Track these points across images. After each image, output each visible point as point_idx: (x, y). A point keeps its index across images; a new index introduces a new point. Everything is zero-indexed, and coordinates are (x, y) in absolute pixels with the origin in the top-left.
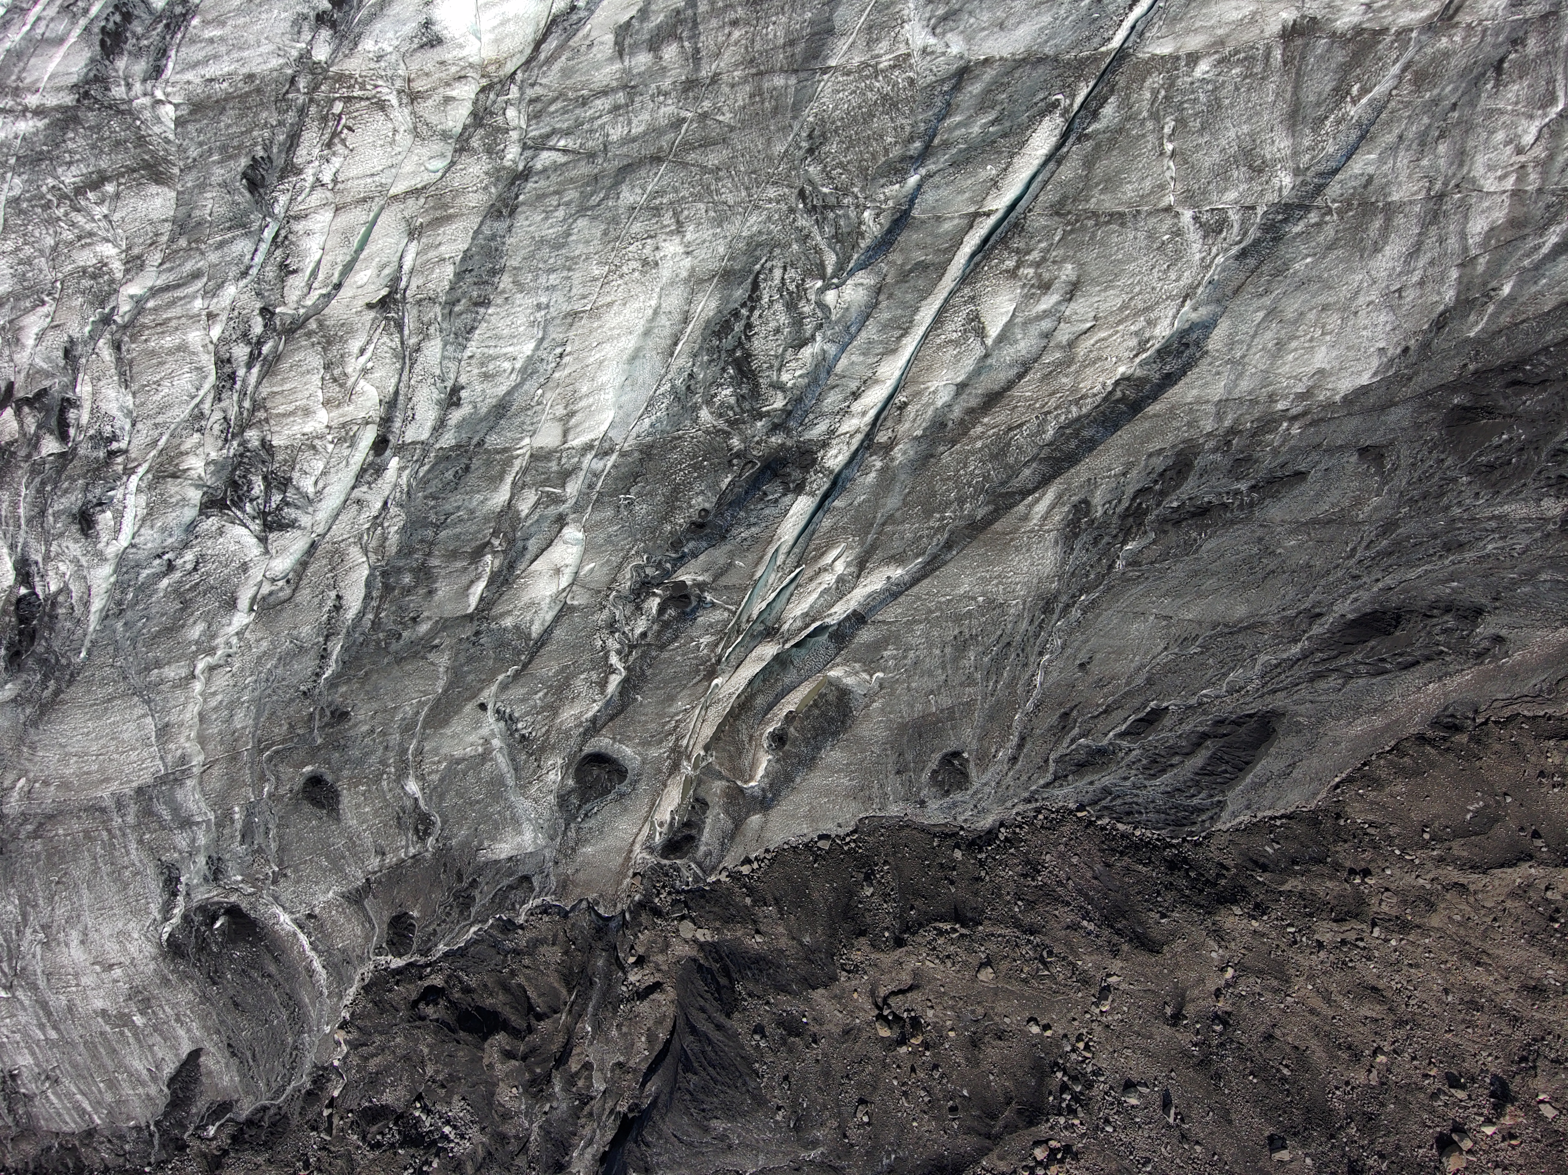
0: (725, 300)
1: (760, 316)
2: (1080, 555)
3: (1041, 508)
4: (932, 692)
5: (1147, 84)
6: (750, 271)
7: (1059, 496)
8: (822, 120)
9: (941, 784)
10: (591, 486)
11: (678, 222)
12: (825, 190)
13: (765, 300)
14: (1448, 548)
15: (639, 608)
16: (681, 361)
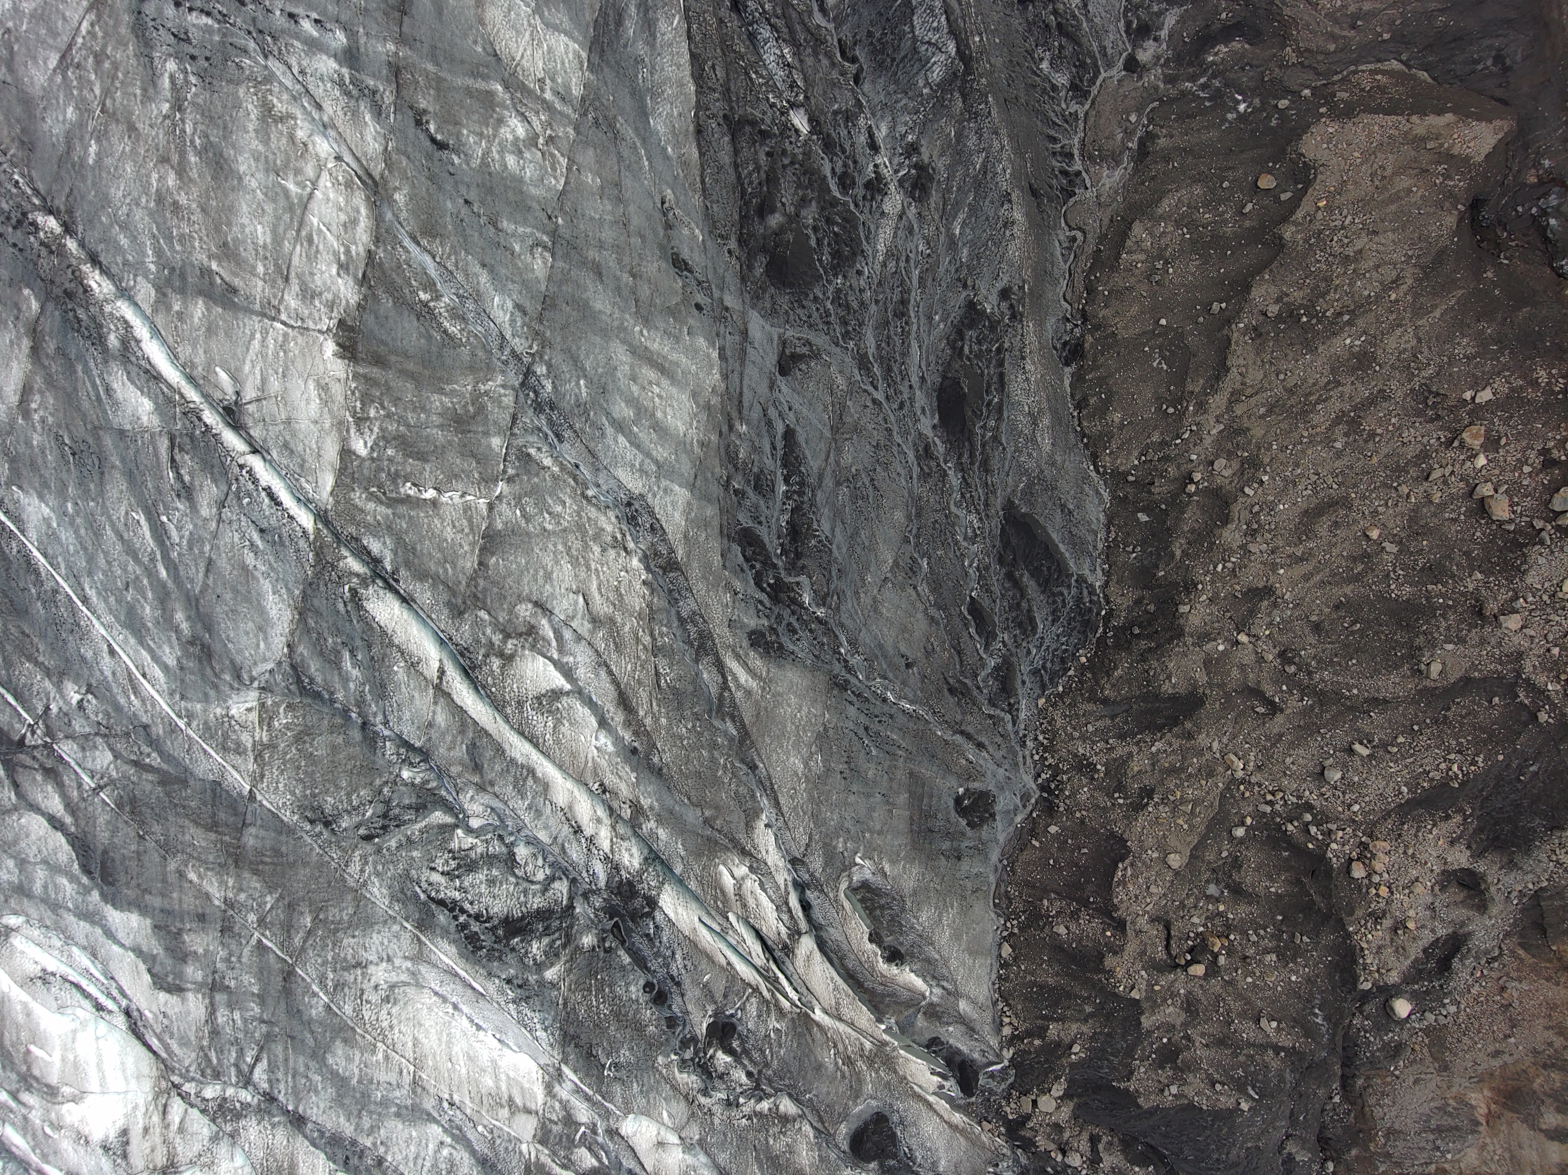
0: (445, 933)
1: (471, 903)
2: (801, 647)
3: (743, 677)
4: (891, 811)
5: (360, 504)
6: (424, 904)
7: (738, 657)
8: (299, 807)
9: (983, 820)
10: (588, 1098)
11: (355, 967)
12: (368, 814)
13: (457, 895)
14: (901, 313)
15: (721, 1077)
16: (491, 987)
